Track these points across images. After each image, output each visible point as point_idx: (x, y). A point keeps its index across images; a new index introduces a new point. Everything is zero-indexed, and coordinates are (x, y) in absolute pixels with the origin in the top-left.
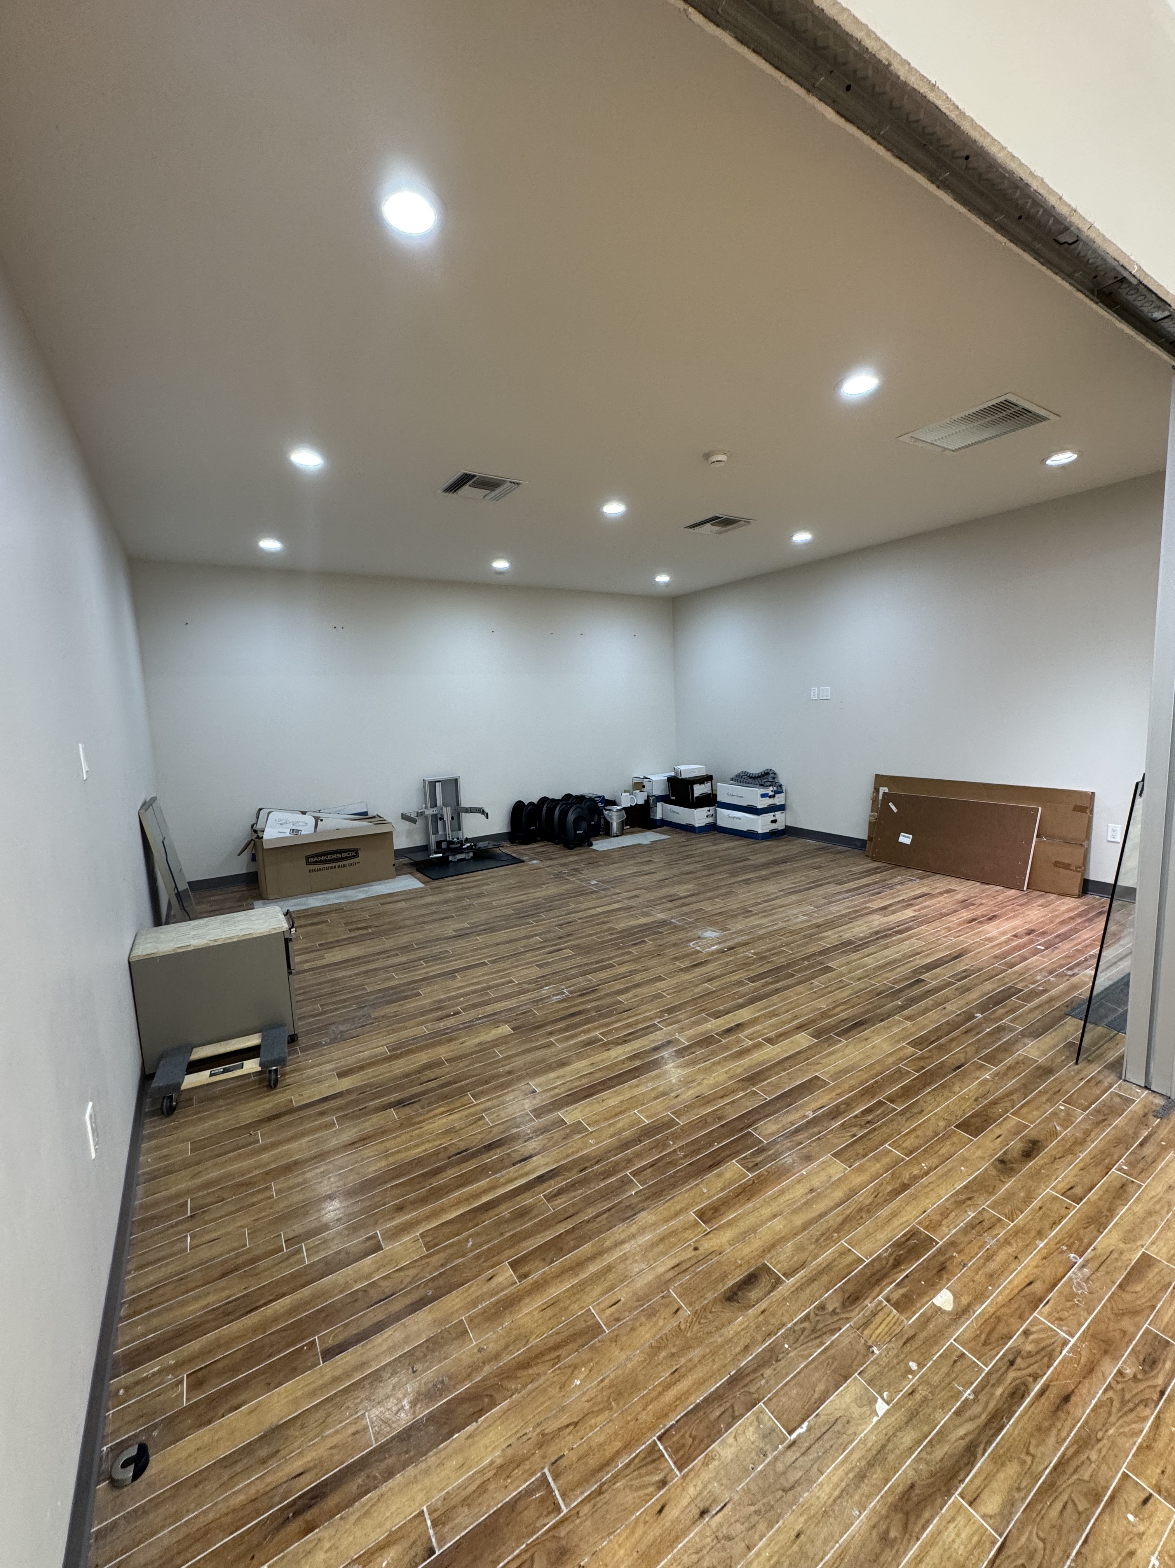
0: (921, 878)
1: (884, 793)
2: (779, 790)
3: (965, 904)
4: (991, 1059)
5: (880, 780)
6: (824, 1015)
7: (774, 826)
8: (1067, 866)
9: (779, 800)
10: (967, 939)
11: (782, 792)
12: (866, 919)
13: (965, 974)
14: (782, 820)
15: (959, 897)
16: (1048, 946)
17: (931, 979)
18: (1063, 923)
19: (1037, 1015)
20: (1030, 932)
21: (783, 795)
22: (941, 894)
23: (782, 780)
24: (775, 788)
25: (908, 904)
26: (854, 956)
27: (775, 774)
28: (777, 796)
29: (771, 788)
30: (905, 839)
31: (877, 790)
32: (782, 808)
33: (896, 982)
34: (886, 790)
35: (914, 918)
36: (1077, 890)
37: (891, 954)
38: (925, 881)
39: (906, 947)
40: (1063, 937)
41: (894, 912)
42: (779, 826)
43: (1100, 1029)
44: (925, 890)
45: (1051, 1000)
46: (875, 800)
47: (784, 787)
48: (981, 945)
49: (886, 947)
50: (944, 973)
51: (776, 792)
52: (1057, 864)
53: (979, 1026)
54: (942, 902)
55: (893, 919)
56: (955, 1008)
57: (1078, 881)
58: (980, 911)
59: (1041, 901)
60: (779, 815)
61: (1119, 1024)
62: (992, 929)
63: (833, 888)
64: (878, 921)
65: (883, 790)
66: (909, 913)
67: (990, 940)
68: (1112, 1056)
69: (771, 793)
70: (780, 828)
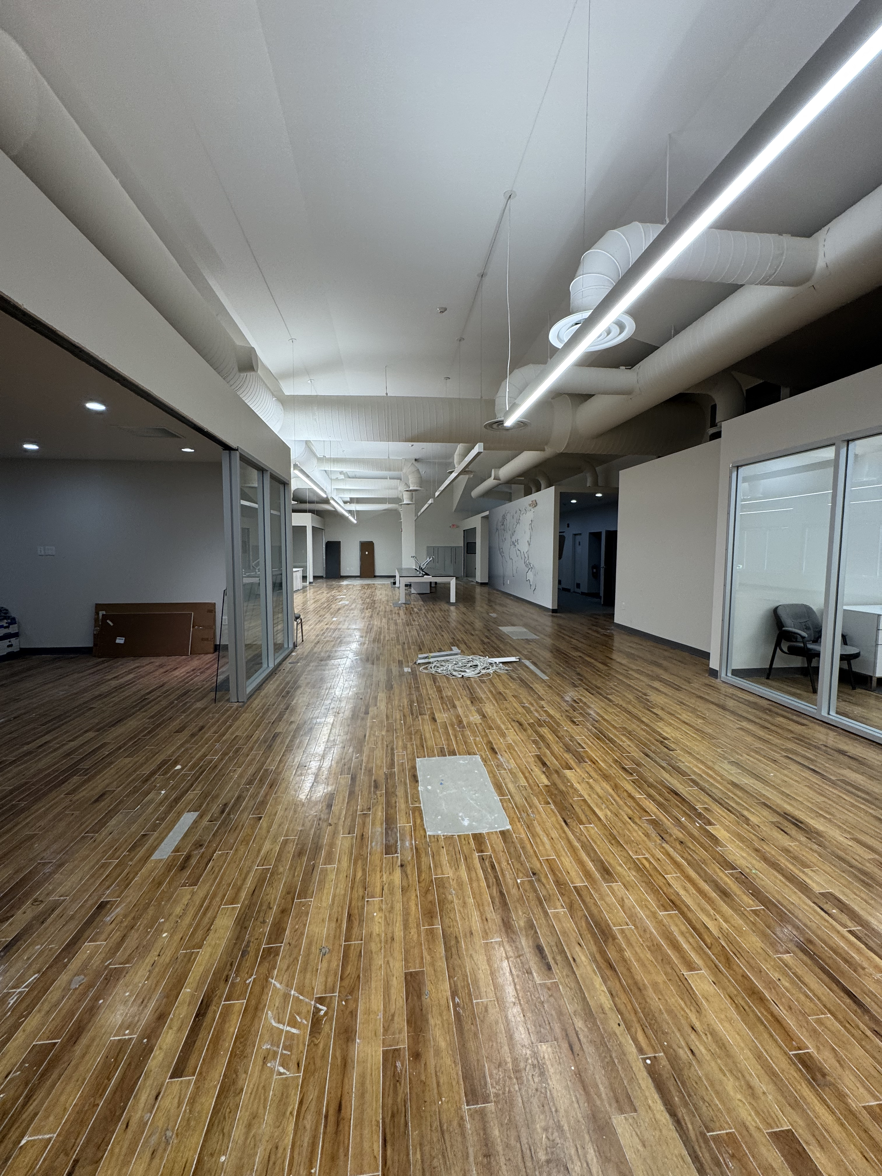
0: (133, 660)
1: (103, 615)
2: (13, 621)
3: (161, 666)
4: (184, 712)
5: (99, 607)
6: (98, 724)
7: (10, 650)
8: (207, 639)
9: (13, 629)
10: (165, 679)
11: (15, 623)
12: (107, 683)
13: (167, 691)
14: (16, 644)
15: (157, 664)
16: (201, 673)
17: (151, 697)
18: (207, 664)
19: (200, 695)
20: (193, 670)
21: (16, 625)
22: (147, 665)
23: (13, 614)
24: (9, 621)
25: (129, 672)
26: (105, 700)
27: (7, 610)
28: (11, 626)
29: (6, 621)
30: (120, 641)
31: (97, 614)
32: (16, 635)
33: (132, 703)
34: (104, 613)
35: (134, 678)
36: (212, 650)
37: (127, 693)
38: (136, 661)
39: (134, 689)
40: (208, 669)
41: (122, 678)
42: (15, 649)
43: (221, 693)
44: (137, 665)
45: (205, 689)
46: (96, 620)
47: (17, 620)
48: (172, 679)
49: (123, 691)
50: (157, 693)
51: (10, 624)
52: (203, 639)
53: (177, 705)
54: (147, 668)
55: (122, 681)
56: (164, 703)
57: (212, 646)
58: (169, 668)
59: (197, 658)
60: (13, 641)
61: (228, 690)
62: (176, 673)
63: (76, 676)
64: (114, 683)
65: (101, 613)
66: (131, 676)
67: (176, 677)
68: (227, 698)
69: (5, 625)
70: (15, 651)
